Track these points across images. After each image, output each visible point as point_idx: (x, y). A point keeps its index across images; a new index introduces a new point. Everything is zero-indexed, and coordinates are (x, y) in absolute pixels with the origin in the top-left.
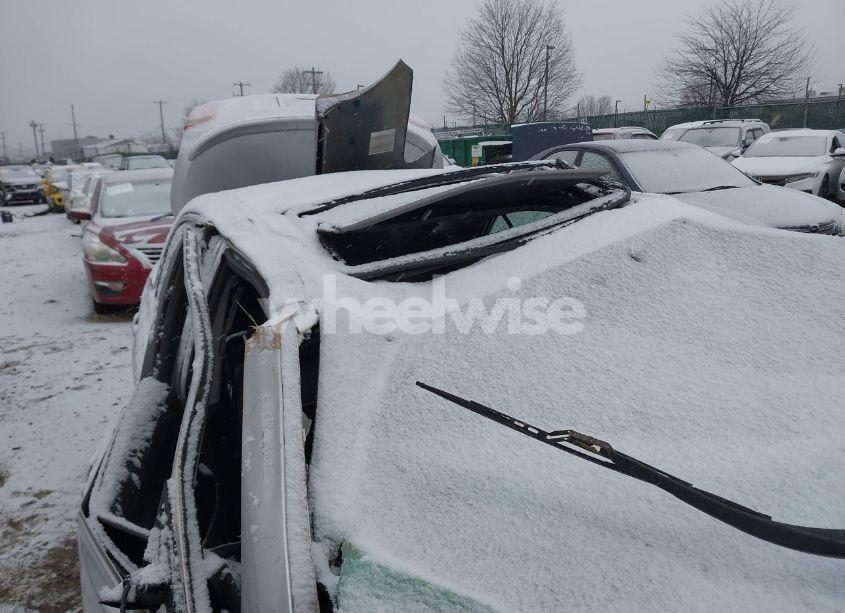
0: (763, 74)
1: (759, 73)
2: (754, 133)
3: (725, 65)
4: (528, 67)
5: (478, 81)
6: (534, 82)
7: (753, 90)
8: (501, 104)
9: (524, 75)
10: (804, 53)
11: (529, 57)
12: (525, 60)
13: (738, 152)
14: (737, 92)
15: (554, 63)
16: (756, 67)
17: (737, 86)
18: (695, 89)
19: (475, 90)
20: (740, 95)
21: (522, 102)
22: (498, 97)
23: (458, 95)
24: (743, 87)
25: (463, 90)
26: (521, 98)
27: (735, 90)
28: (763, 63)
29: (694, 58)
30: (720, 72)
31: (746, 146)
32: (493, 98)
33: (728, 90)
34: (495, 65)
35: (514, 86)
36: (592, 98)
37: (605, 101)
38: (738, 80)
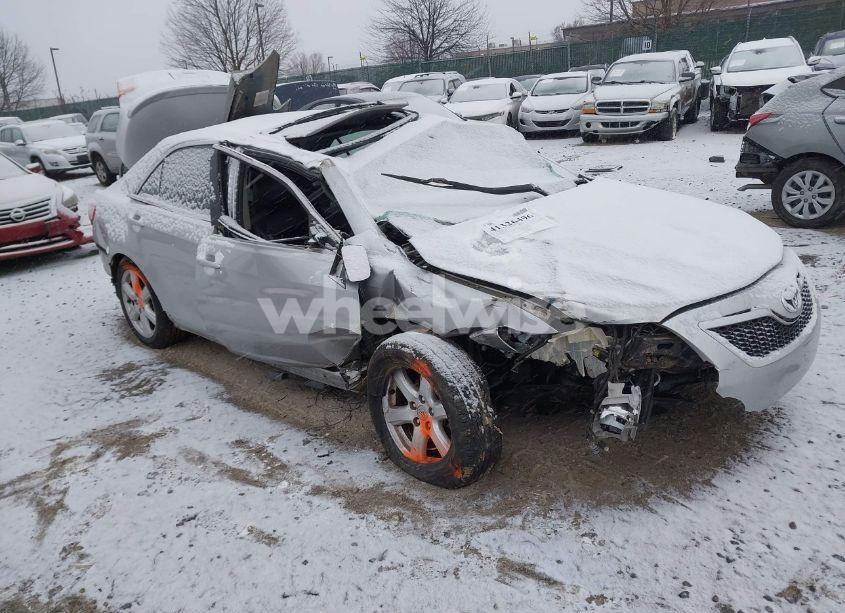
0: (453, 31)
1: (449, 30)
2: (455, 83)
3: (421, 23)
4: (245, 28)
5: (197, 42)
6: (254, 42)
7: (446, 45)
8: (224, 65)
9: (243, 35)
10: (480, 12)
11: (245, 17)
12: (241, 20)
13: (445, 99)
14: (434, 48)
15: (269, 23)
16: (446, 24)
17: (433, 42)
18: (399, 45)
19: (195, 51)
20: (436, 50)
21: (245, 62)
22: (219, 57)
23: (178, 57)
24: (438, 42)
25: (182, 51)
26: (243, 58)
27: (432, 46)
28: (450, 21)
29: (395, 17)
30: (417, 28)
31: (450, 95)
32: (215, 59)
33: (425, 45)
34: (211, 25)
35: (234, 46)
36: (304, 56)
37: (317, 57)
38: (433, 37)
